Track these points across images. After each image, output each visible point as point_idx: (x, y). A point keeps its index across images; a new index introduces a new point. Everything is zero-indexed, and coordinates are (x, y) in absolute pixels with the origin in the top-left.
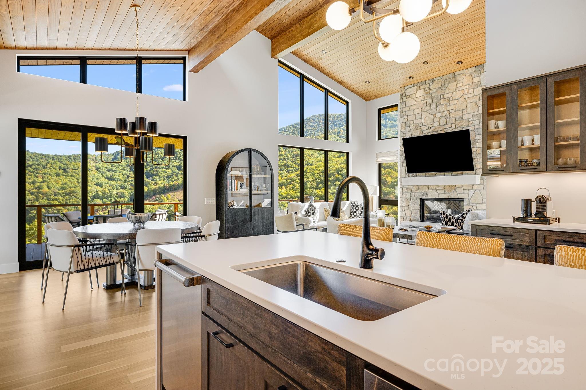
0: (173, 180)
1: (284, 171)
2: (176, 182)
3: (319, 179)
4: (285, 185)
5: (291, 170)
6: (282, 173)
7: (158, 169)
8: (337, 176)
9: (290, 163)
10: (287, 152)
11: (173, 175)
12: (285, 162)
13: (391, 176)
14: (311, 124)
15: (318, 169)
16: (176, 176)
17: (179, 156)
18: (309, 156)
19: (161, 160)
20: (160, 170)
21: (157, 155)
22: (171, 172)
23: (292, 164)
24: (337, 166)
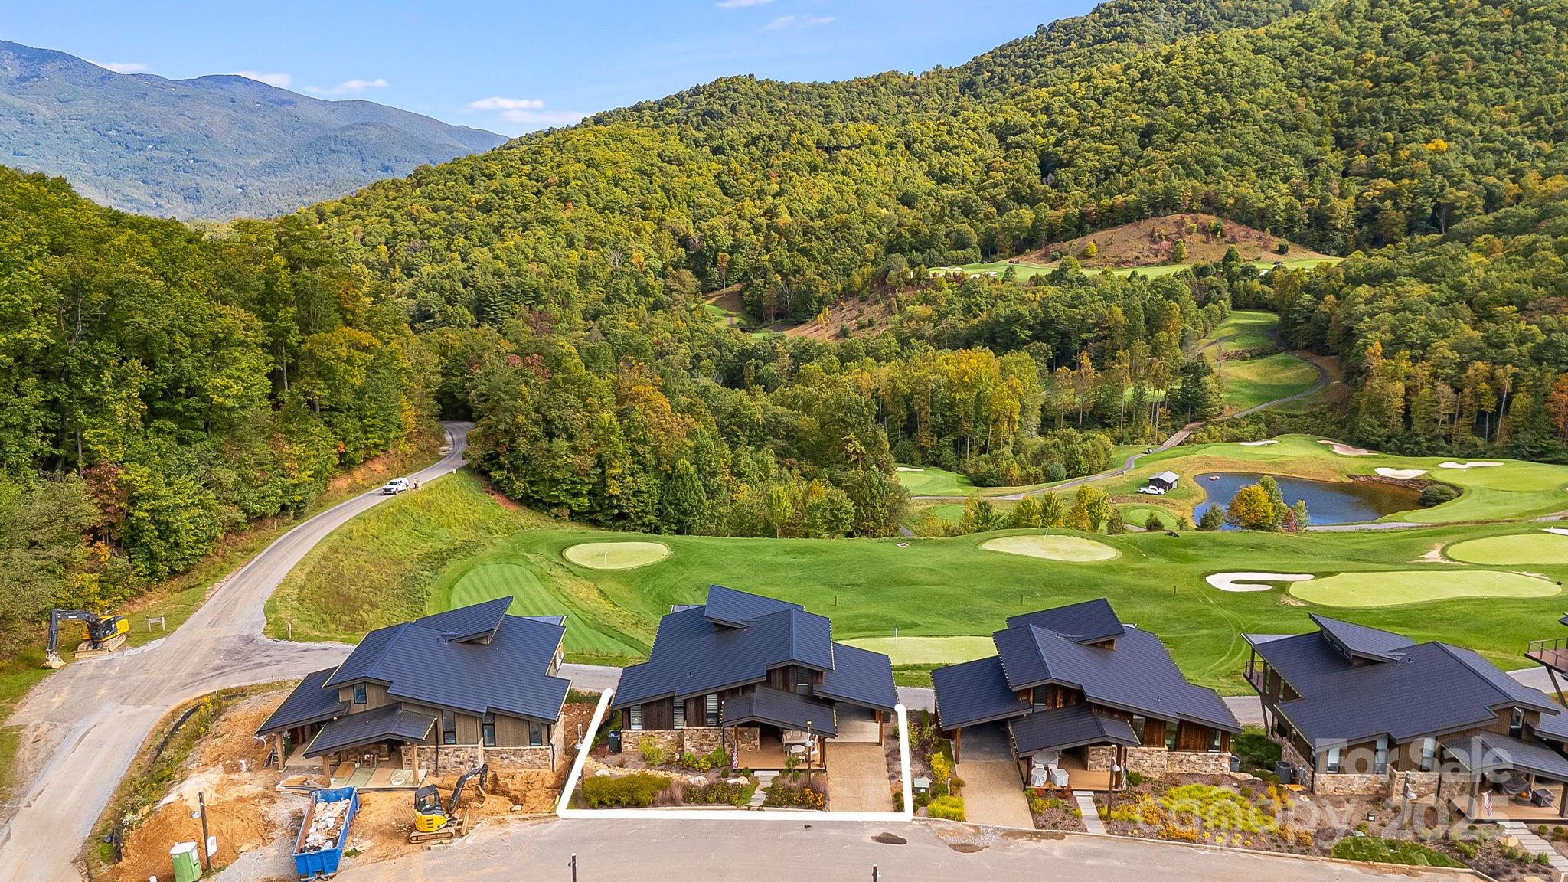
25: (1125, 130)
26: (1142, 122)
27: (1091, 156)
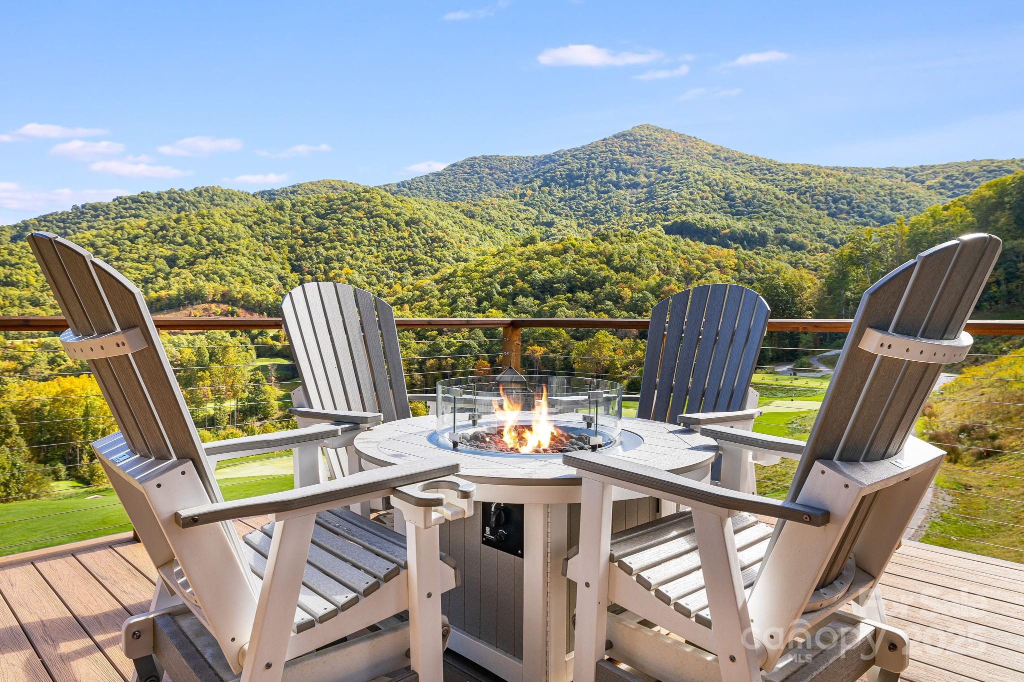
0: (157, 287)
1: (408, 273)
2: (163, 293)
3: (482, 291)
4: (411, 302)
5: (422, 271)
6: (402, 278)
7: (120, 263)
8: (520, 284)
9: (420, 255)
10: (414, 231)
11: (157, 276)
12: (410, 253)
13: (630, 287)
14: (466, 176)
15: (480, 268)
16: (166, 278)
17: (171, 234)
18: (460, 242)
19: (129, 243)
20: (126, 264)
21: (120, 231)
22: (152, 270)
23: (425, 257)
24: (519, 264)
25: (156, 257)
26: (168, 253)
27: (133, 271)
